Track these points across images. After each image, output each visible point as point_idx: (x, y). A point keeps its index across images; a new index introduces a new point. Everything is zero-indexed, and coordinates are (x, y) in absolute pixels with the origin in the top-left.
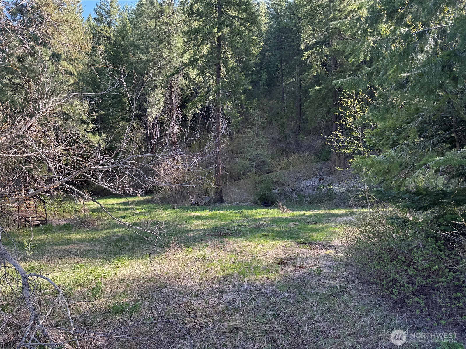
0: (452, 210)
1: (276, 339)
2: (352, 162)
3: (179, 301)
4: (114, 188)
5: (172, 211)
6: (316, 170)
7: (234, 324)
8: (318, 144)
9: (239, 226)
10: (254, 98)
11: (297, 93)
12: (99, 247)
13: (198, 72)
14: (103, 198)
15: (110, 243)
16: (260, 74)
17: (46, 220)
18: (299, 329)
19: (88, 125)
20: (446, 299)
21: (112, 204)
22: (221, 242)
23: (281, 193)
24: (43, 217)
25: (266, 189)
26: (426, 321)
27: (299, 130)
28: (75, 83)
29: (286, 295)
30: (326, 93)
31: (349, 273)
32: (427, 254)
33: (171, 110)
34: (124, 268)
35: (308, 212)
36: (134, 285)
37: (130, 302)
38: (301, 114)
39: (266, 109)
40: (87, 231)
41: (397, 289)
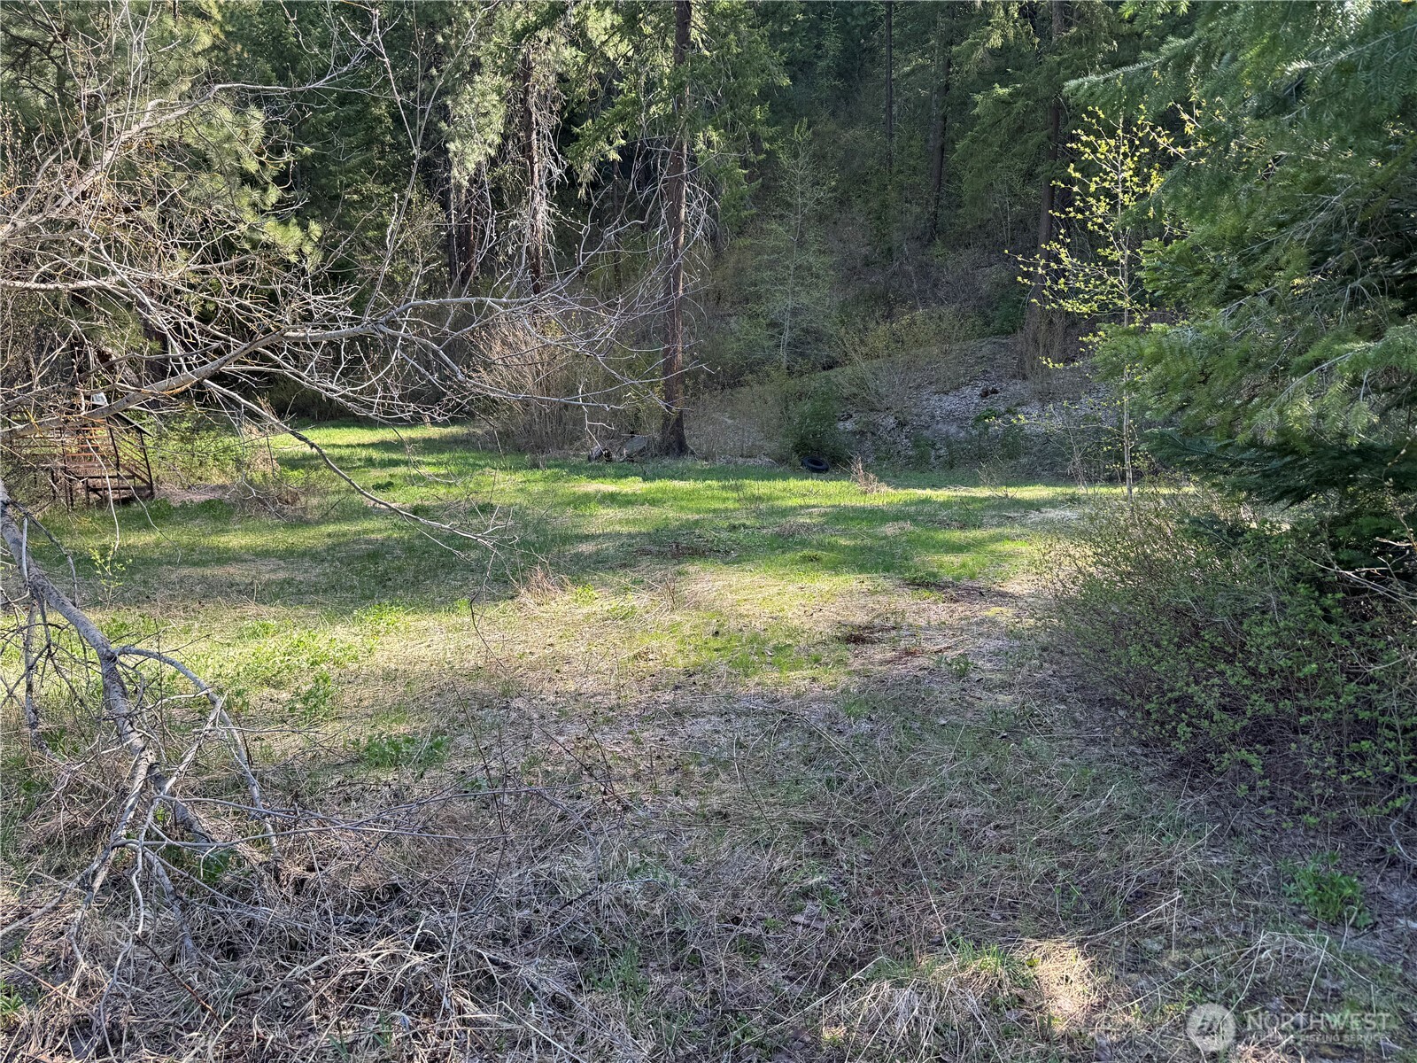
0: (1380, 503)
1: (834, 848)
2: (1091, 343)
3: (560, 733)
4: (355, 400)
5: (530, 475)
6: (977, 363)
7: (715, 802)
8: (990, 278)
9: (734, 528)
10: (796, 117)
11: (934, 105)
12: (313, 573)
13: (618, 20)
14: (318, 427)
15: (348, 561)
16: (819, 35)
17: (150, 486)
18: (898, 823)
19: (265, 190)
20: (1329, 759)
21: (348, 446)
22: (680, 574)
23: (862, 433)
24: (139, 477)
25: (817, 416)
26: (1262, 815)
27: (933, 232)
28: (214, 47)
29: (865, 727)
30: (1029, 111)
31: (1050, 672)
32: (1289, 629)
33: (526, 149)
34: (392, 638)
35: (940, 492)
36: (427, 685)
37: (416, 734)
38: (943, 176)
39: (833, 157)
40: (277, 526)
41: (1188, 725)
